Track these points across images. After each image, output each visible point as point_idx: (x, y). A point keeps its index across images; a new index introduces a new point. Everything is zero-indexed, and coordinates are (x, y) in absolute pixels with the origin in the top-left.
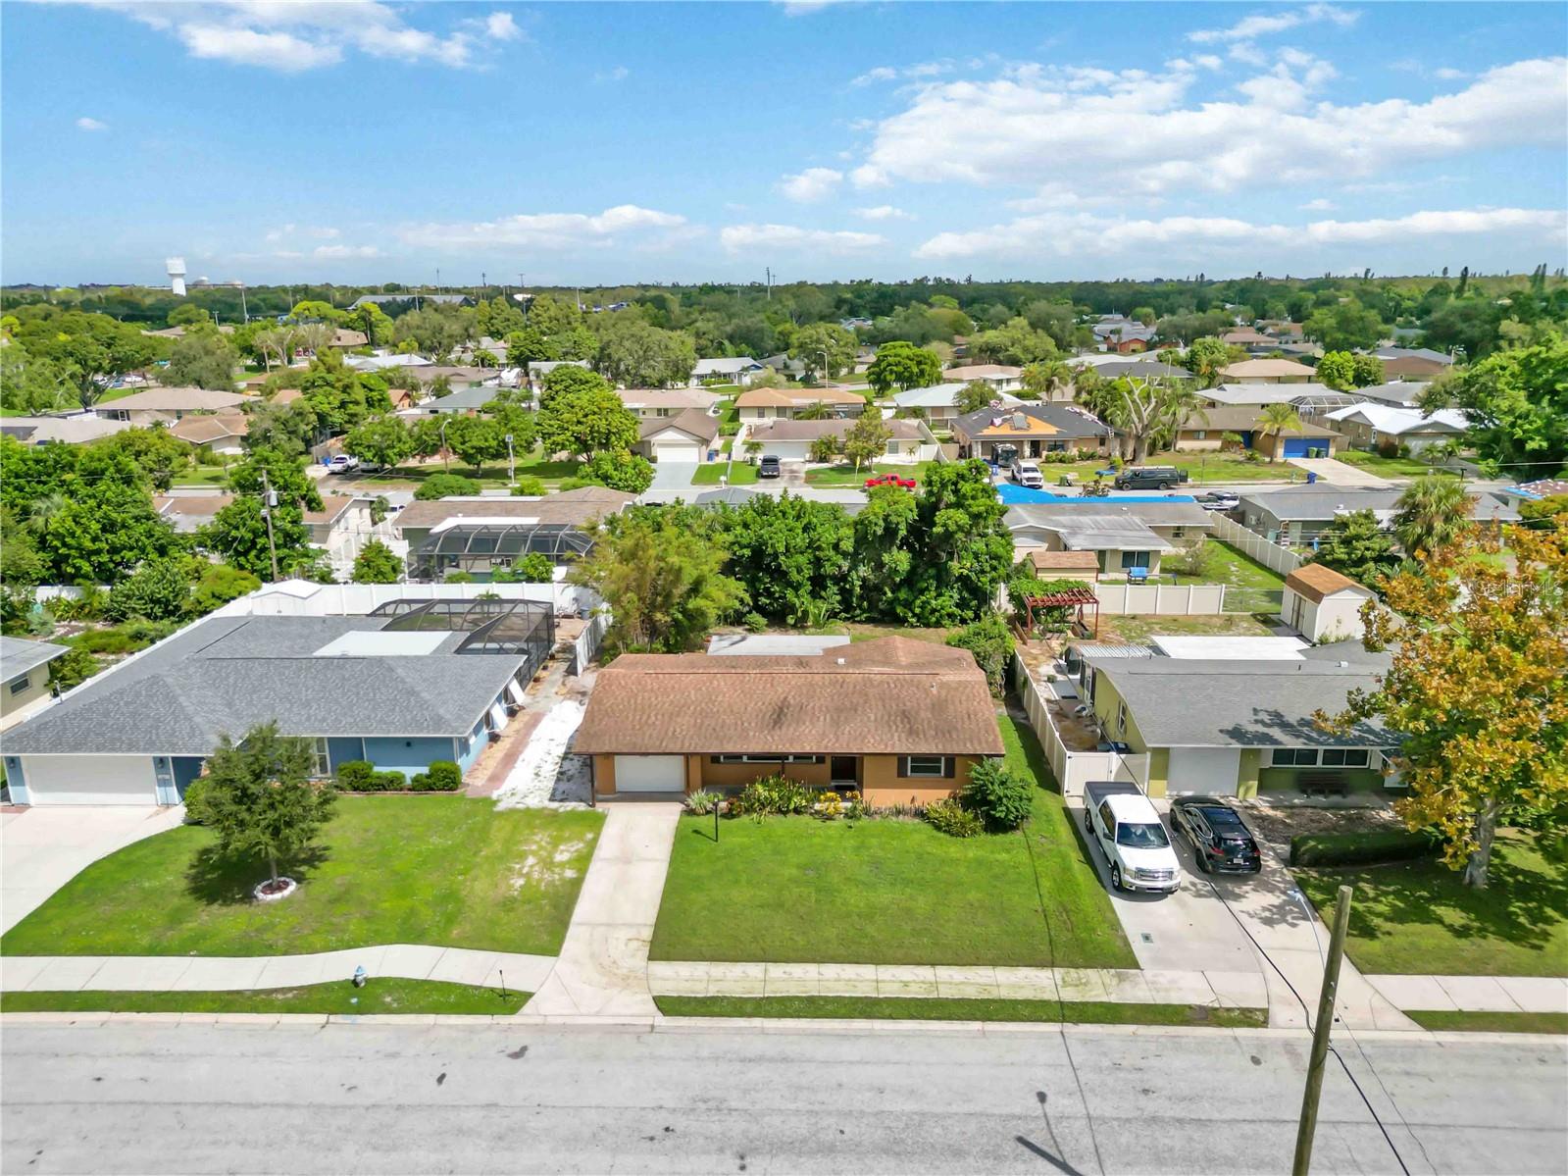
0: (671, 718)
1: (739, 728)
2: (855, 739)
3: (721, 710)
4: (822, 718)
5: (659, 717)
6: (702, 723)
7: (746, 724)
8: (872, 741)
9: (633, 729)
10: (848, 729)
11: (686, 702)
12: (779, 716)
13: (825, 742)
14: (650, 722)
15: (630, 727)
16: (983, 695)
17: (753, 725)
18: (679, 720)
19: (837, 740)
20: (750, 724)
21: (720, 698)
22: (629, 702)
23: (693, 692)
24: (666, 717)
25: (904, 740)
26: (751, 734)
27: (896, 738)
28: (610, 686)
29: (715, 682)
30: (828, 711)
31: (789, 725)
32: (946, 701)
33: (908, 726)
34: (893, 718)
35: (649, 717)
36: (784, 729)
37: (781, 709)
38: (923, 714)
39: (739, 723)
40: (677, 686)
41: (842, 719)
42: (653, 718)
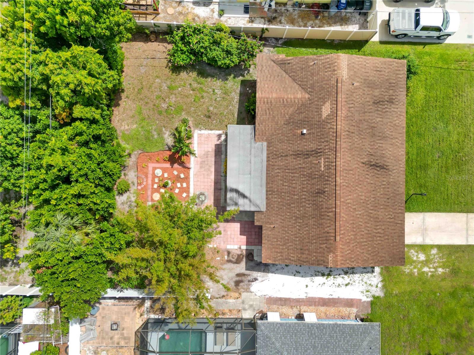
0: (380, 221)
1: (388, 186)
2: (396, 129)
3: (372, 196)
4: (381, 145)
5: (378, 227)
6: (383, 205)
7: (385, 183)
8: (397, 122)
9: (388, 239)
10: (388, 133)
11: (367, 215)
12: (377, 167)
13: (398, 144)
14: (382, 232)
15: (386, 241)
16: (361, 60)
17: (385, 179)
18: (381, 217)
19: (397, 138)
20: (384, 181)
21: (363, 197)
22: (365, 245)
23: (357, 213)
24: (378, 224)
25: (397, 106)
26: (391, 180)
27: (395, 110)
28: (352, 258)
29: (348, 201)
30: (374, 141)
31: (385, 161)
32: (365, 80)
33: (386, 103)
34: (379, 109)
35: (378, 233)
36: (388, 164)
37: (371, 165)
38: (377, 94)
39: (383, 186)
40: (351, 222)
41: (380, 134)
42: (380, 230)
